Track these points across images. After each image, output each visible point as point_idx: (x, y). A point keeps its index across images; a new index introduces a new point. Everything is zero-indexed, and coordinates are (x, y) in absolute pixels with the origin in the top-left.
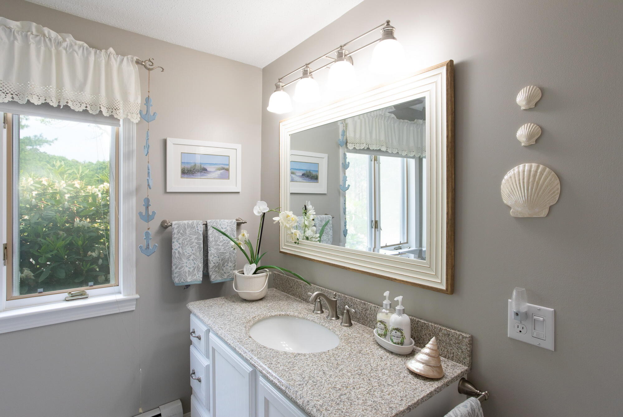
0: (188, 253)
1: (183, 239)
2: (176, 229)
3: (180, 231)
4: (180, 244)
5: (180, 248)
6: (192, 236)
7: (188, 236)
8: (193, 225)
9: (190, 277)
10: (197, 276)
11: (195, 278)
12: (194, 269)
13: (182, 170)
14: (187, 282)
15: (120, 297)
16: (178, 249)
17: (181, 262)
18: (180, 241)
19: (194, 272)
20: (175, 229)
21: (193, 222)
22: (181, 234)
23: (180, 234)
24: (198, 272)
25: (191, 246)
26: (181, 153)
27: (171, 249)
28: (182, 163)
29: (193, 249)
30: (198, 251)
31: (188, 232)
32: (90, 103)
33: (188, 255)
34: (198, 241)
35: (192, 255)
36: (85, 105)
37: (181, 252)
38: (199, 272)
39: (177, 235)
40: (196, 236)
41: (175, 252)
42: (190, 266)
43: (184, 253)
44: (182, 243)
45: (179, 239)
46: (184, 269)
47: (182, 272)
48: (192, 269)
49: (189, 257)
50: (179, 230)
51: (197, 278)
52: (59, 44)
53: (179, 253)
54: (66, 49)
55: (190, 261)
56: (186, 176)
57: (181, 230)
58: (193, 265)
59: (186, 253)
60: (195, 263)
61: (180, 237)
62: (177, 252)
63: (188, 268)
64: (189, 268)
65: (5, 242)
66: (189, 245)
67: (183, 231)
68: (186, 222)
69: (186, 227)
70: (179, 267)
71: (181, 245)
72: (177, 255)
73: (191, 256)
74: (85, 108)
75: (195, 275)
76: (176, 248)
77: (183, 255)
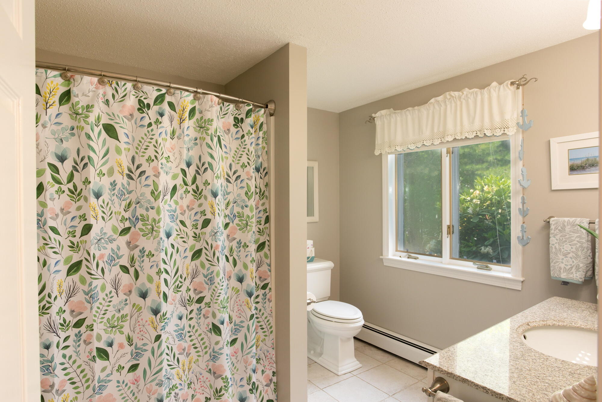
0: (566, 250)
1: (561, 235)
2: (554, 225)
3: (558, 228)
4: (557, 239)
5: (557, 244)
6: (573, 234)
7: (568, 233)
8: (574, 223)
9: (565, 274)
10: (574, 275)
11: (571, 276)
12: (572, 268)
13: (570, 167)
14: (561, 278)
15: (509, 276)
16: (555, 244)
17: (556, 257)
18: (558, 237)
19: (571, 270)
20: (552, 225)
21: (576, 220)
22: (559, 230)
23: (557, 230)
24: (576, 271)
25: (571, 243)
26: (568, 150)
27: (549, 243)
28: (570, 160)
29: (572, 247)
30: (580, 250)
31: (567, 229)
32: (479, 130)
33: (566, 252)
34: (580, 239)
35: (571, 253)
36: (476, 132)
37: (557, 247)
38: (578, 272)
39: (554, 231)
40: (579, 234)
41: (551, 247)
42: (567, 264)
43: (560, 249)
44: (560, 239)
45: (556, 235)
46: (558, 265)
47: (556, 267)
48: (569, 266)
49: (567, 255)
50: (556, 227)
51: (573, 276)
52: (460, 98)
53: (555, 248)
54: (464, 99)
55: (567, 258)
56: (575, 172)
57: (559, 226)
58: (571, 263)
59: (562, 250)
60: (573, 262)
61: (558, 233)
62: (553, 247)
63: (563, 264)
64: (566, 265)
65: (449, 224)
66: (568, 242)
67: (562, 228)
68: (566, 219)
69: (566, 224)
70: (554, 261)
71: (558, 241)
72: (554, 250)
73: (569, 253)
74: (475, 135)
75: (572, 273)
76: (552, 243)
77: (559, 251)
